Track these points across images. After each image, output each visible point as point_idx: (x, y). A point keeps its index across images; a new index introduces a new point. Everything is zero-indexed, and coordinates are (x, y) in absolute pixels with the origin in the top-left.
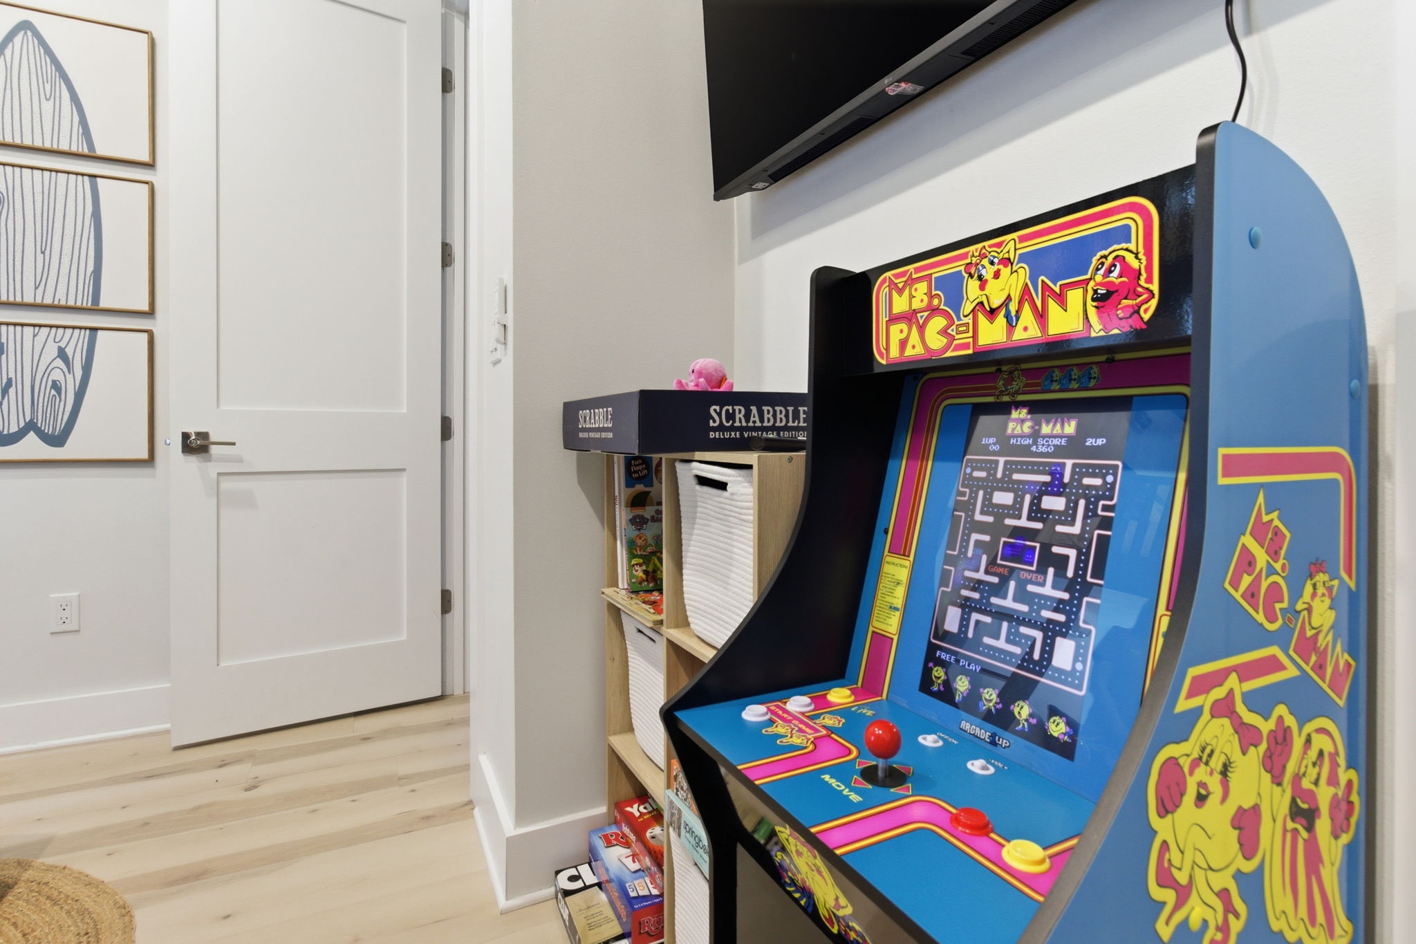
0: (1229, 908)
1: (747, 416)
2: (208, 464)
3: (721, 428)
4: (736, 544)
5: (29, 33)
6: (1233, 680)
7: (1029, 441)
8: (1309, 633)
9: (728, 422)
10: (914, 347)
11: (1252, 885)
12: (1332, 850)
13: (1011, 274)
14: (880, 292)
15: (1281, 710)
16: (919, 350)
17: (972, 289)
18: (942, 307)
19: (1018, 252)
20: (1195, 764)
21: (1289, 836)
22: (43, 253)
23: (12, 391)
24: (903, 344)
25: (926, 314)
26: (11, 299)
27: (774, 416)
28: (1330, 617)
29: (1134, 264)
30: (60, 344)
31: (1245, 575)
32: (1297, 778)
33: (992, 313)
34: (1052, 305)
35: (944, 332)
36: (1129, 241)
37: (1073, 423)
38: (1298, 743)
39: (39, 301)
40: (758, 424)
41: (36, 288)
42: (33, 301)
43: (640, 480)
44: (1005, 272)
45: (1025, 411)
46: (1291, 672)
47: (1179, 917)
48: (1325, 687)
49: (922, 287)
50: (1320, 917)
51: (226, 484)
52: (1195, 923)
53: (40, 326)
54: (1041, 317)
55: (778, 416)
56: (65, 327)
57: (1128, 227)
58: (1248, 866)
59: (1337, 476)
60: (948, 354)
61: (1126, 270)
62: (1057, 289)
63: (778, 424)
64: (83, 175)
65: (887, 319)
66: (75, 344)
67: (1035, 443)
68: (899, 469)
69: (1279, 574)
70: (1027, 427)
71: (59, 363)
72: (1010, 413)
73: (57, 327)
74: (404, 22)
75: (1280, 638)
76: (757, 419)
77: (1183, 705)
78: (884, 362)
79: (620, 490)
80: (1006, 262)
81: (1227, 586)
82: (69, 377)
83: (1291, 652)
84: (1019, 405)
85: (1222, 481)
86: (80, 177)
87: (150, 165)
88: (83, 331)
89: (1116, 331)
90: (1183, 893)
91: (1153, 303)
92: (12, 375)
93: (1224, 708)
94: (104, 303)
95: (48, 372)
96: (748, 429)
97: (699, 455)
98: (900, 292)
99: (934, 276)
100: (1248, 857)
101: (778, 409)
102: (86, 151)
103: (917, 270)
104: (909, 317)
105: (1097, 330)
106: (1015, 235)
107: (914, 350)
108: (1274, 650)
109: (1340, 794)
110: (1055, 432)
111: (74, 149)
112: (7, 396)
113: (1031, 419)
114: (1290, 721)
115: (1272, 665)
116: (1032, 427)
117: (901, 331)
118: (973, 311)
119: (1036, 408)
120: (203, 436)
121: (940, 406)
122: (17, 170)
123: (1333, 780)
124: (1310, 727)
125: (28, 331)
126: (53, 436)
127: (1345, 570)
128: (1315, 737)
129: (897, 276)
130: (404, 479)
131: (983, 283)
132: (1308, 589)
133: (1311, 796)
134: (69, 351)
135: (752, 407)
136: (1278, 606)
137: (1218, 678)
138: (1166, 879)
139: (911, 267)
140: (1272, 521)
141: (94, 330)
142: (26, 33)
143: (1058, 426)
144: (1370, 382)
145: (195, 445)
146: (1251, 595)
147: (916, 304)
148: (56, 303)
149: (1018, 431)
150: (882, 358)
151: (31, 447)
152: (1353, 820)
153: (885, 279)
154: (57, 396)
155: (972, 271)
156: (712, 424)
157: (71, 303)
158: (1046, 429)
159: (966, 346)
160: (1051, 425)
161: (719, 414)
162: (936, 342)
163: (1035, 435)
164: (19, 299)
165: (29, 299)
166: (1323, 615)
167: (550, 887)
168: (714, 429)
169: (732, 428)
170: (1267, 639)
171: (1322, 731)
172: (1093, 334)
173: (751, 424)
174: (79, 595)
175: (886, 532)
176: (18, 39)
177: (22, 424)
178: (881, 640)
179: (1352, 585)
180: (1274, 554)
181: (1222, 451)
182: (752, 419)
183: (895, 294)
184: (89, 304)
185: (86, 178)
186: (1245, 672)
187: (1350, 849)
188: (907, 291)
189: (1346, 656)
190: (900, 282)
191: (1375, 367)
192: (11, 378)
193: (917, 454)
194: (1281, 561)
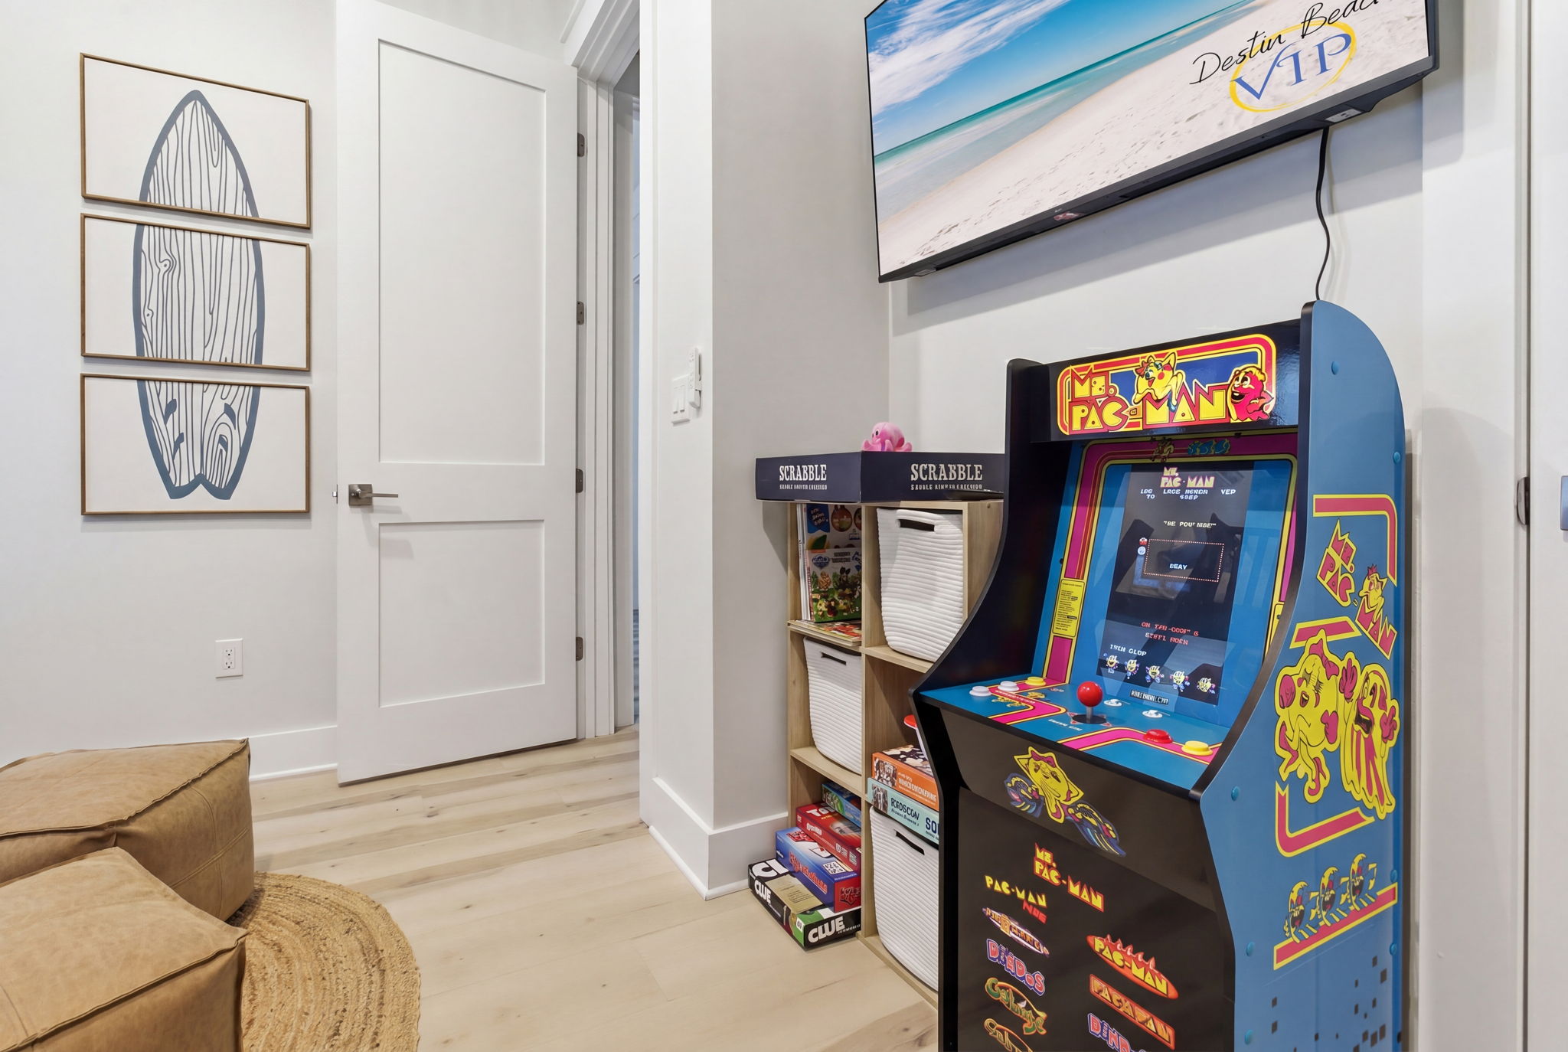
0: (1319, 770)
1: (938, 472)
2: (371, 515)
3: (919, 482)
4: (938, 573)
5: (198, 103)
6: (1322, 634)
7: (1178, 492)
8: (1367, 611)
9: (924, 477)
10: (1093, 423)
11: (1333, 759)
12: (1383, 750)
13: (1173, 376)
14: (1063, 383)
15: (1351, 655)
16: (1098, 425)
17: (1142, 384)
18: (1117, 395)
19: (1177, 362)
20: (1300, 681)
21: (1355, 734)
22: (211, 313)
23: (183, 445)
24: (1084, 421)
25: (1103, 399)
26: (183, 358)
27: (957, 471)
28: (1381, 601)
29: (1260, 377)
30: (227, 401)
31: (1328, 572)
32: (1360, 701)
33: (1158, 403)
34: (1203, 400)
35: (1118, 414)
36: (1257, 363)
37: (1212, 479)
38: (1360, 679)
39: (207, 359)
40: (945, 479)
41: (205, 347)
42: (201, 360)
43: (820, 527)
44: (1168, 374)
45: (1176, 469)
46: (1357, 633)
47: (1292, 768)
48: (1377, 645)
49: (1100, 381)
50: (1375, 791)
51: (388, 535)
52: (1301, 775)
53: (209, 383)
54: (1195, 408)
55: (960, 472)
56: (231, 384)
57: (1256, 353)
58: (1332, 748)
59: (1384, 513)
60: (1123, 429)
61: (1254, 380)
62: (1206, 390)
63: (960, 479)
64: (247, 238)
65: (1070, 400)
66: (240, 400)
67: (1183, 493)
68: (1071, 514)
69: (1349, 573)
70: (1177, 482)
71: (226, 418)
72: (1163, 471)
73: (225, 384)
74: (544, 91)
75: (1349, 612)
76: (944, 475)
77: (1294, 645)
78: (1067, 433)
79: (804, 536)
80: (1168, 367)
81: (1318, 577)
82: (235, 433)
83: (1356, 621)
84: (1170, 466)
85: (1316, 515)
86: (244, 241)
87: (306, 229)
88: (247, 388)
89: (1249, 420)
90: (1295, 755)
91: (1273, 402)
92: (183, 430)
93: (1317, 649)
94: (266, 362)
95: (216, 427)
96: (938, 482)
97: (903, 504)
98: (1082, 382)
99: (1110, 372)
100: (1331, 742)
101: (960, 466)
102: (249, 215)
103: (1096, 367)
104: (1089, 402)
105: (1234, 418)
106: (1175, 350)
107: (1094, 424)
108: (1346, 619)
109: (1387, 714)
110: (1198, 486)
111: (239, 213)
112: (178, 451)
113: (1179, 476)
114: (1355, 663)
115: (1345, 628)
116: (1181, 482)
117: (1083, 411)
118: (1142, 399)
119: (1182, 468)
120: (367, 488)
121: (1105, 464)
122: (187, 234)
123: (1383, 705)
124: (1369, 668)
125: (198, 388)
126: (219, 488)
127: (1390, 572)
128: (1371, 676)
129: (1078, 370)
130: (542, 530)
131: (1151, 381)
132: (1367, 582)
133: (1369, 713)
134: (235, 408)
135: (940, 465)
136: (1348, 592)
137: (1314, 631)
138: (1285, 746)
139: (1092, 365)
140: (1344, 540)
141: (257, 387)
142: (195, 103)
143: (1201, 480)
144: (1407, 452)
145: (360, 497)
146: (1333, 583)
147: (1096, 392)
148: (223, 361)
149: (1169, 485)
150: (1066, 430)
151: (200, 499)
152: (1396, 733)
153: (1068, 371)
154: (224, 450)
155: (1142, 372)
156: (913, 479)
157: (236, 361)
158: (1191, 483)
159: (1137, 424)
160: (1195, 479)
161: (918, 471)
162: (1112, 421)
163: (1183, 487)
164: (189, 358)
165: (198, 358)
166: (1375, 599)
167: (744, 879)
168: (915, 483)
169: (928, 482)
170: (1342, 611)
171: (1375, 672)
172: (1232, 421)
173: (940, 479)
174: (242, 641)
175: (1062, 561)
176: (189, 108)
177: (192, 478)
178: (1062, 642)
179: (1395, 582)
180: (1346, 559)
181: (1315, 497)
182: (941, 475)
183: (1077, 383)
184: (253, 363)
185: (250, 242)
186: (1330, 630)
187: (1395, 750)
188: (1087, 382)
189: (1391, 627)
190: (1082, 375)
191: (1411, 442)
192: (183, 434)
193: (1086, 502)
194: (1350, 564)
